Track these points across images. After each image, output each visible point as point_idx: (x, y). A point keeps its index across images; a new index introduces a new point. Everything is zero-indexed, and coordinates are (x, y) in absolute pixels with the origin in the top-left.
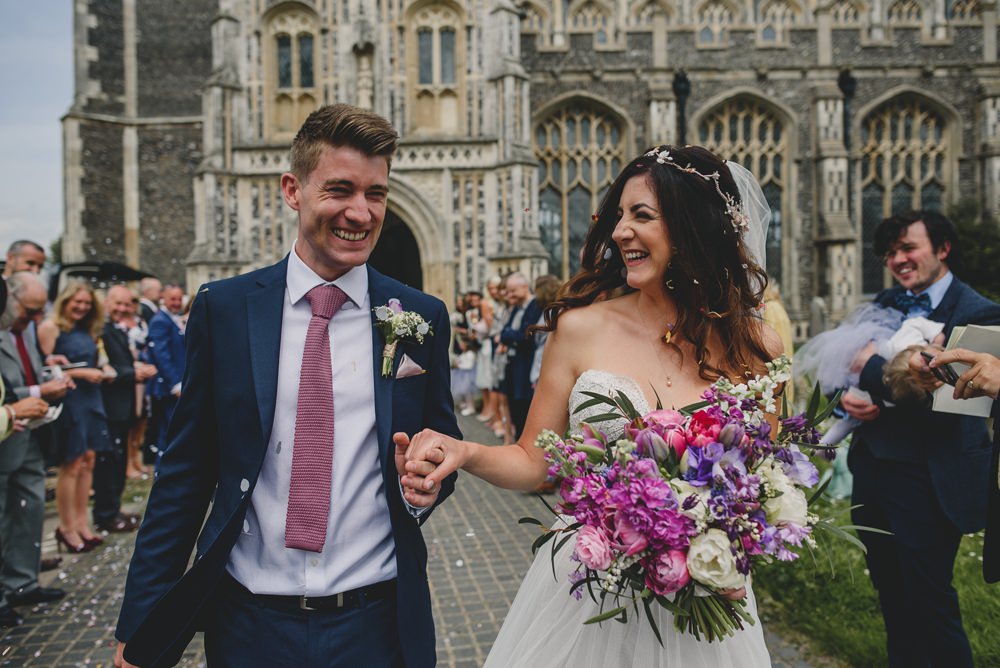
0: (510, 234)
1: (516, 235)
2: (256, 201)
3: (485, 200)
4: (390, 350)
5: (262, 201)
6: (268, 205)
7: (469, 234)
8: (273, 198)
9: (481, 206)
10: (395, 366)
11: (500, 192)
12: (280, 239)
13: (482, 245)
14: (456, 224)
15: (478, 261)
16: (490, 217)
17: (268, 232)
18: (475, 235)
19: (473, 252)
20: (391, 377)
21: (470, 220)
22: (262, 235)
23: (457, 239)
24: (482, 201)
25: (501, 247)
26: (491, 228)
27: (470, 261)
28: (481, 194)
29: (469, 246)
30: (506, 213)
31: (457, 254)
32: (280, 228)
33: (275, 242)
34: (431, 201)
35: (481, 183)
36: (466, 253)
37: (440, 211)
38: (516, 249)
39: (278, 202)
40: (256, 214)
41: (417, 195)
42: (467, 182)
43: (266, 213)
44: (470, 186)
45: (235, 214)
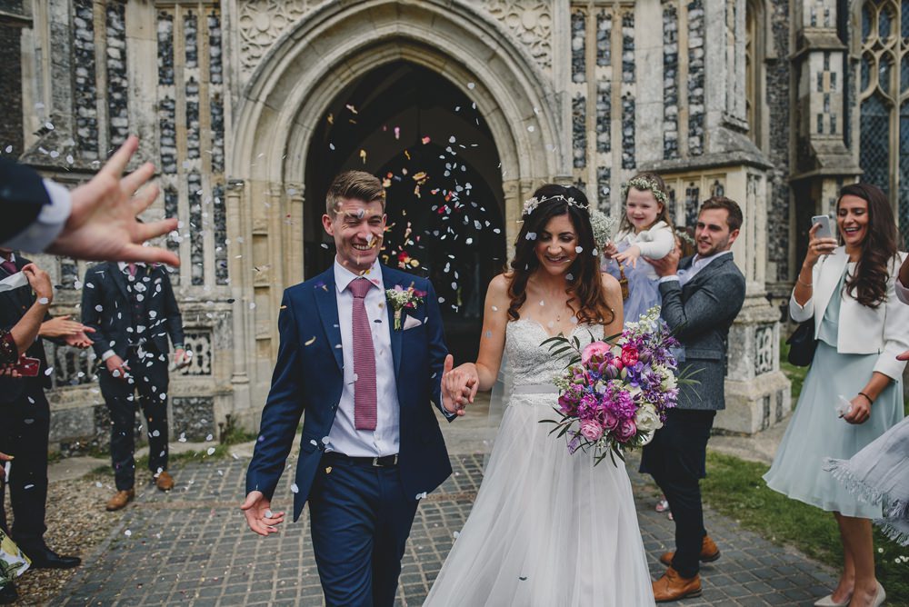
0: (698, 120)
1: (713, 120)
2: (165, 48)
3: (637, 56)
4: (398, 314)
5: (179, 49)
6: (191, 56)
7: (604, 122)
8: (202, 40)
9: (629, 67)
10: (402, 324)
11: (671, 36)
12: (219, 127)
13: (628, 146)
14: (578, 101)
15: (621, 177)
16: (648, 88)
17: (192, 113)
18: (616, 125)
19: (612, 160)
20: (401, 329)
21: (604, 94)
22: (180, 120)
23: (580, 131)
24: (629, 56)
25: (671, 148)
26: (649, 112)
27: (604, 177)
28: (628, 43)
29: (605, 148)
30: (685, 78)
31: (580, 162)
32: (217, 103)
33: (208, 133)
34: (529, 53)
35: (628, 21)
36: (596, 160)
37: (545, 73)
38: (714, 147)
39: (214, 51)
40: (165, 76)
41: (502, 38)
42: (600, 19)
43: (188, 72)
44: (606, 25)
45: (122, 72)
